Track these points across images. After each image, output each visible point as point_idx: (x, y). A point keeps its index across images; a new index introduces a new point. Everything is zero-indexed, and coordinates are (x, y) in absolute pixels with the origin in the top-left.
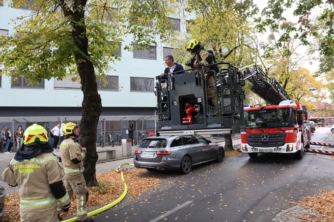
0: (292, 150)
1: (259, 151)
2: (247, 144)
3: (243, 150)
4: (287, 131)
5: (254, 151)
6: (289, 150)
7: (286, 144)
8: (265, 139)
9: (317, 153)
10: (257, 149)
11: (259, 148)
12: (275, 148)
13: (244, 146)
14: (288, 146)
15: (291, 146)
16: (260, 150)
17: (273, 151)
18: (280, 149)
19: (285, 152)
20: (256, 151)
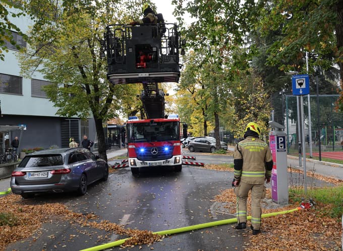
0: (179, 162)
1: (148, 165)
2: (136, 159)
3: (131, 165)
4: (175, 144)
5: (143, 166)
6: (177, 162)
7: (174, 157)
8: (154, 153)
9: (189, 165)
10: (147, 163)
11: (148, 162)
12: (164, 161)
13: (132, 161)
14: (176, 158)
15: (178, 158)
16: (149, 163)
17: (163, 164)
18: (169, 161)
19: (173, 164)
20: (146, 166)
